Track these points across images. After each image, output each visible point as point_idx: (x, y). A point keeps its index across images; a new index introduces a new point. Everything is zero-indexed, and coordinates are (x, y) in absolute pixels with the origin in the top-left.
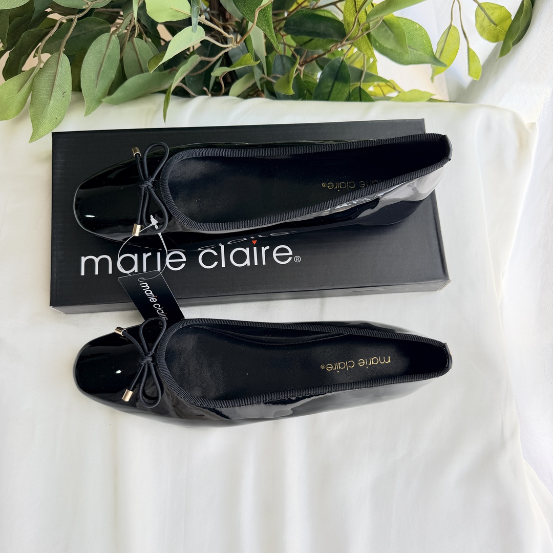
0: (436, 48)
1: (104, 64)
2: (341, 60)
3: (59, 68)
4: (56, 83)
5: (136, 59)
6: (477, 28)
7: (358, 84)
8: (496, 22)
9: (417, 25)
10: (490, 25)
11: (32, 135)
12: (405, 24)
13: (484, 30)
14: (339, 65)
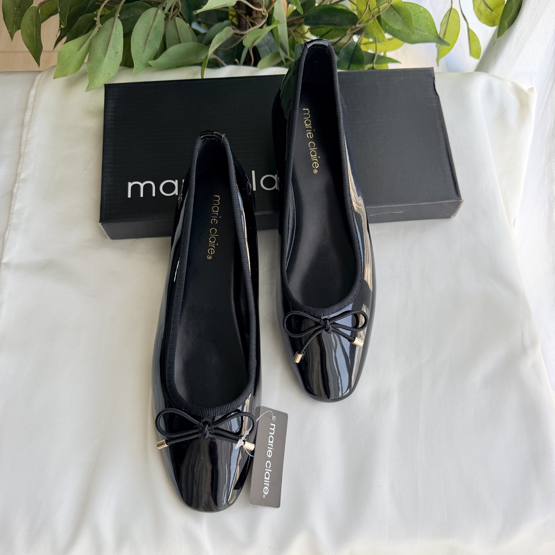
0: (440, 28)
1: (151, 34)
2: (356, 43)
3: (114, 31)
4: (111, 43)
5: (177, 37)
6: (475, 12)
7: (370, 66)
8: (492, 7)
9: (422, 8)
10: (487, 10)
11: (89, 85)
12: (411, 7)
13: (481, 14)
14: (353, 48)
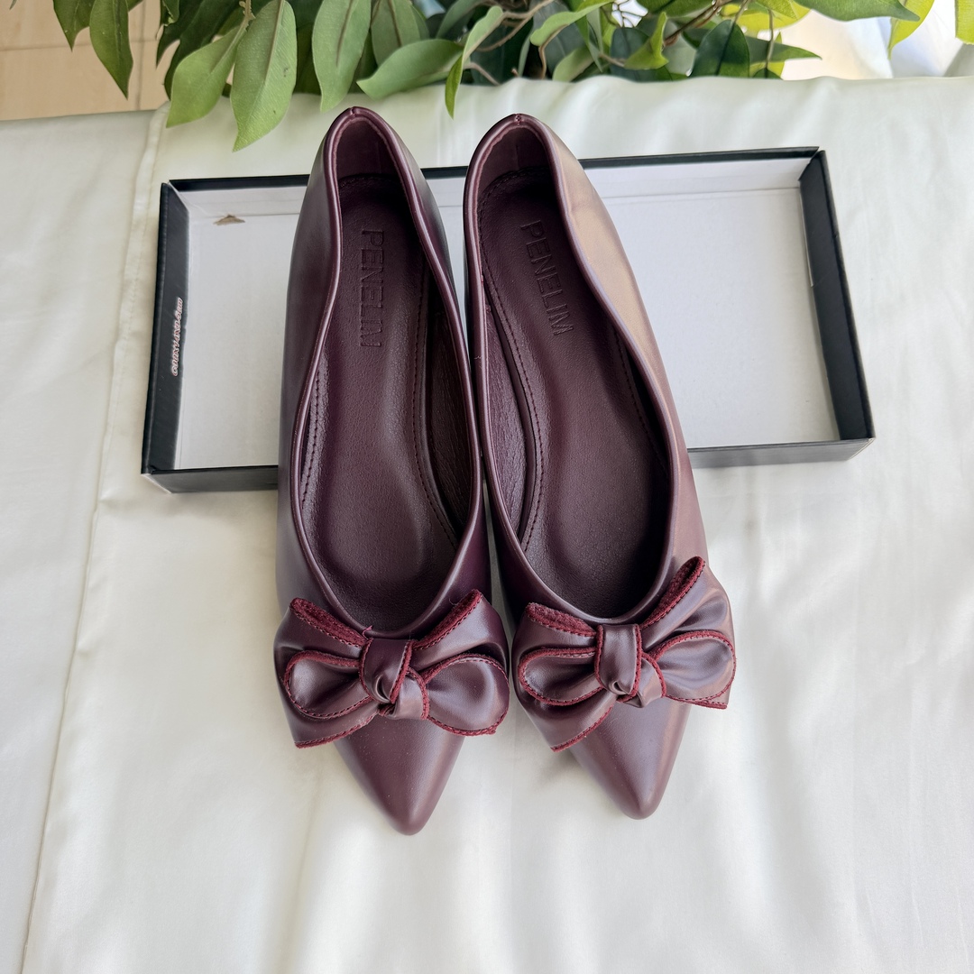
1: (347, 27)
2: (732, 23)
3: (279, 25)
4: (274, 52)
5: (392, 27)
7: (763, 65)
11: (238, 139)
14: (726, 32)
